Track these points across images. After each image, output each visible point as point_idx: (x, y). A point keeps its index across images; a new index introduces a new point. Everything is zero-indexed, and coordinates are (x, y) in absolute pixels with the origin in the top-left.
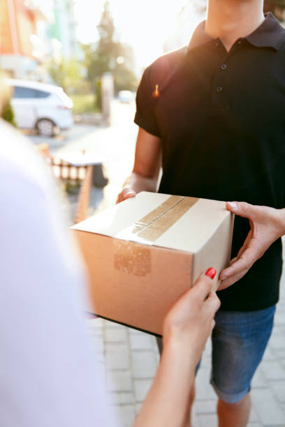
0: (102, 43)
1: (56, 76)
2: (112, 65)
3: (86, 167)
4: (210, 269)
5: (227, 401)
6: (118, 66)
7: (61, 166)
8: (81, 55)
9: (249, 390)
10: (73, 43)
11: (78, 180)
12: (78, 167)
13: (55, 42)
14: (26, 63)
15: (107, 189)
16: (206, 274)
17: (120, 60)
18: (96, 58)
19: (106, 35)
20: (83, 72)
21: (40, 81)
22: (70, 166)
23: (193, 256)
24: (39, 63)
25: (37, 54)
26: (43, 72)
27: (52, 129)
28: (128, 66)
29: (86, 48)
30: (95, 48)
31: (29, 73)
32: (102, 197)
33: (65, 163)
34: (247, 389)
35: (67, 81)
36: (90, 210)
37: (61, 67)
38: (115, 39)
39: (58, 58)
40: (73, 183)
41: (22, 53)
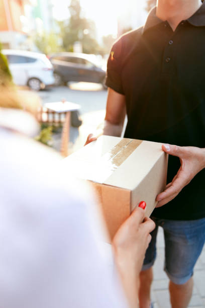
0: (72, 19)
1: (41, 46)
2: (80, 36)
3: (65, 113)
4: (142, 202)
5: (176, 283)
6: (85, 36)
7: (48, 113)
8: (58, 29)
9: (192, 275)
10: (51, 20)
11: (60, 122)
12: (60, 114)
13: (38, 20)
14: (18, 36)
15: (81, 128)
16: (139, 206)
17: (86, 32)
18: (68, 30)
19: (75, 13)
20: (59, 42)
21: (29, 50)
22: (54, 113)
23: (131, 193)
24: (27, 36)
25: (26, 30)
26: (31, 43)
27: (39, 85)
28: (92, 36)
29: (61, 23)
30: (67, 23)
31: (20, 44)
32: (78, 134)
33: (50, 111)
34: (191, 274)
35: (49, 49)
36: (70, 144)
37: (43, 39)
38: (82, 16)
39: (41, 32)
40: (57, 125)
41: (14, 30)
